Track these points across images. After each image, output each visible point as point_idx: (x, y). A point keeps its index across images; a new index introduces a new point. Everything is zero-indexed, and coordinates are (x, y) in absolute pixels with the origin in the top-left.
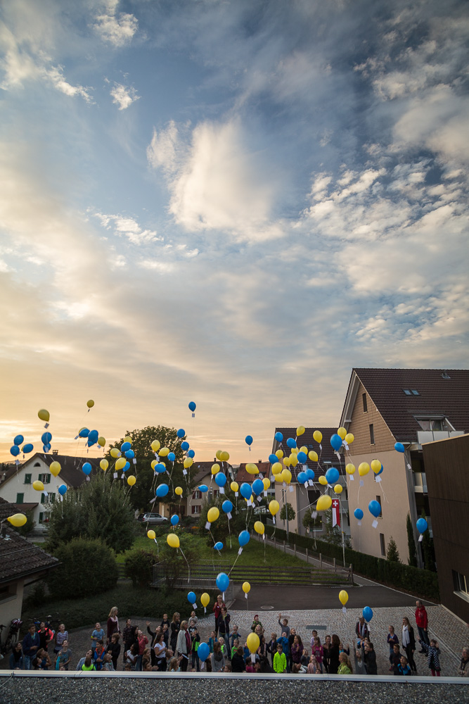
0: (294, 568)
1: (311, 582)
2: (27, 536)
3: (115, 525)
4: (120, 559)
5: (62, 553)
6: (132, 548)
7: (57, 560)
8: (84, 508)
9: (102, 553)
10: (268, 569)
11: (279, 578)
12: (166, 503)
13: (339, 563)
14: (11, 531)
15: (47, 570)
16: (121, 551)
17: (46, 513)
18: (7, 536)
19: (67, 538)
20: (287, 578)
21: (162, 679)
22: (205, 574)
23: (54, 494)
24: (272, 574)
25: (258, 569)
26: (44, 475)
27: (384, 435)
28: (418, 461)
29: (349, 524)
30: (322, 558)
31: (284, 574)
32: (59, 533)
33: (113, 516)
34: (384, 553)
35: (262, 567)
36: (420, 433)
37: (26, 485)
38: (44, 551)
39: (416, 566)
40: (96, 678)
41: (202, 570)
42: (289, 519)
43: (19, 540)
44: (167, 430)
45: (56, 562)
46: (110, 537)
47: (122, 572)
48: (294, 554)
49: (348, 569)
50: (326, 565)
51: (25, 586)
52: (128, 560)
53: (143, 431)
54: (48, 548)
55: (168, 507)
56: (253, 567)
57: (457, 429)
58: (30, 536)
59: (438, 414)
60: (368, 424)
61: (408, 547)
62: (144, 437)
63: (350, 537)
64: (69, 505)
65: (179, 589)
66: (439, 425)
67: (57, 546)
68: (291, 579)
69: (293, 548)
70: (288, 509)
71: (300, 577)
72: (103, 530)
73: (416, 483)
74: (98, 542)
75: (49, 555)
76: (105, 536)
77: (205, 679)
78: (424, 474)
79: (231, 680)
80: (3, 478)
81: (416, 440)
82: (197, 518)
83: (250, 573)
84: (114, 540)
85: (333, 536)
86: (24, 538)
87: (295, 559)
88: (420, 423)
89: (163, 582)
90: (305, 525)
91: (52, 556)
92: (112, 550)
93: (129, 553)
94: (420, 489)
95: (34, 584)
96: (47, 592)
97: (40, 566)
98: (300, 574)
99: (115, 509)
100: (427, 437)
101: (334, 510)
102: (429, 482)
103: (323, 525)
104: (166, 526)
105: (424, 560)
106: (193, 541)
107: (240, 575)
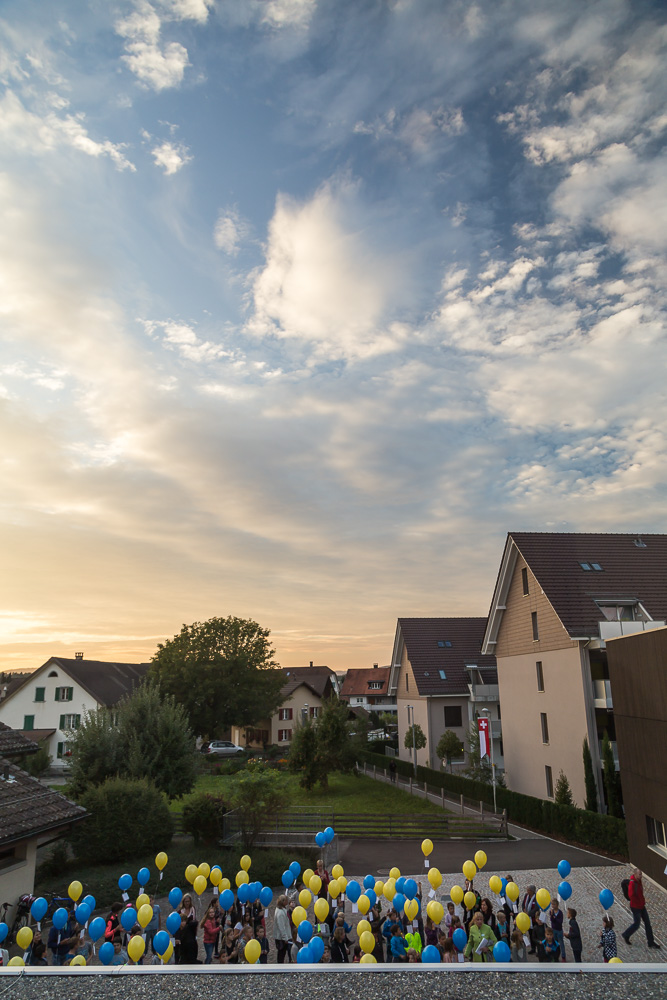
0: (423, 815)
1: (449, 835)
2: (40, 777)
3: (167, 760)
4: (176, 807)
5: (91, 800)
6: (192, 790)
7: (84, 809)
8: (122, 736)
9: (150, 798)
10: (387, 818)
11: (403, 830)
12: (240, 726)
13: (488, 809)
14: (16, 771)
15: (70, 824)
16: (178, 796)
17: (67, 743)
18: (10, 776)
19: (99, 778)
20: (415, 830)
21: (237, 974)
22: (298, 826)
23: (79, 716)
24: (393, 824)
25: (374, 818)
26: (63, 689)
27: (552, 627)
28: (599, 664)
29: (502, 754)
30: (465, 801)
31: (410, 824)
32: (86, 772)
33: (164, 746)
34: (551, 793)
35: (379, 815)
36: (603, 625)
37: (38, 704)
38: (64, 797)
39: (596, 811)
40: (142, 975)
41: (294, 820)
42: (418, 747)
43: (28, 783)
44: (242, 622)
45: (84, 813)
46: (160, 776)
47: (178, 825)
48: (424, 797)
49: (499, 816)
50: (470, 810)
51: (39, 847)
52: (187, 808)
53: (206, 624)
54: (71, 793)
55: (245, 733)
56: (366, 815)
57: (655, 618)
58: (44, 776)
59: (628, 597)
60: (530, 612)
61: (584, 784)
62: (208, 632)
63: (503, 771)
64: (100, 731)
65: (261, 848)
66: (630, 613)
67: (84, 789)
68: (421, 831)
69: (422, 788)
70: (416, 733)
71: (434, 828)
72: (150, 767)
73: (597, 695)
74: (143, 784)
75: (73, 803)
76: (153, 775)
77: (298, 974)
78: (608, 682)
79: (335, 974)
80: (3, 695)
81: (598, 634)
82: (285, 748)
83: (362, 823)
84: (167, 780)
85: (479, 770)
86: (36, 780)
87: (426, 804)
88: (604, 611)
89: (238, 839)
90: (441, 756)
91: (77, 805)
92: (164, 794)
93: (188, 799)
94: (603, 703)
95: (53, 844)
96: (71, 856)
97: (59, 819)
98: (433, 825)
99: (167, 737)
100: (613, 629)
101: (482, 734)
102: (615, 693)
103: (466, 756)
104: (242, 759)
105: (606, 803)
106: (280, 780)
107: (347, 827)
